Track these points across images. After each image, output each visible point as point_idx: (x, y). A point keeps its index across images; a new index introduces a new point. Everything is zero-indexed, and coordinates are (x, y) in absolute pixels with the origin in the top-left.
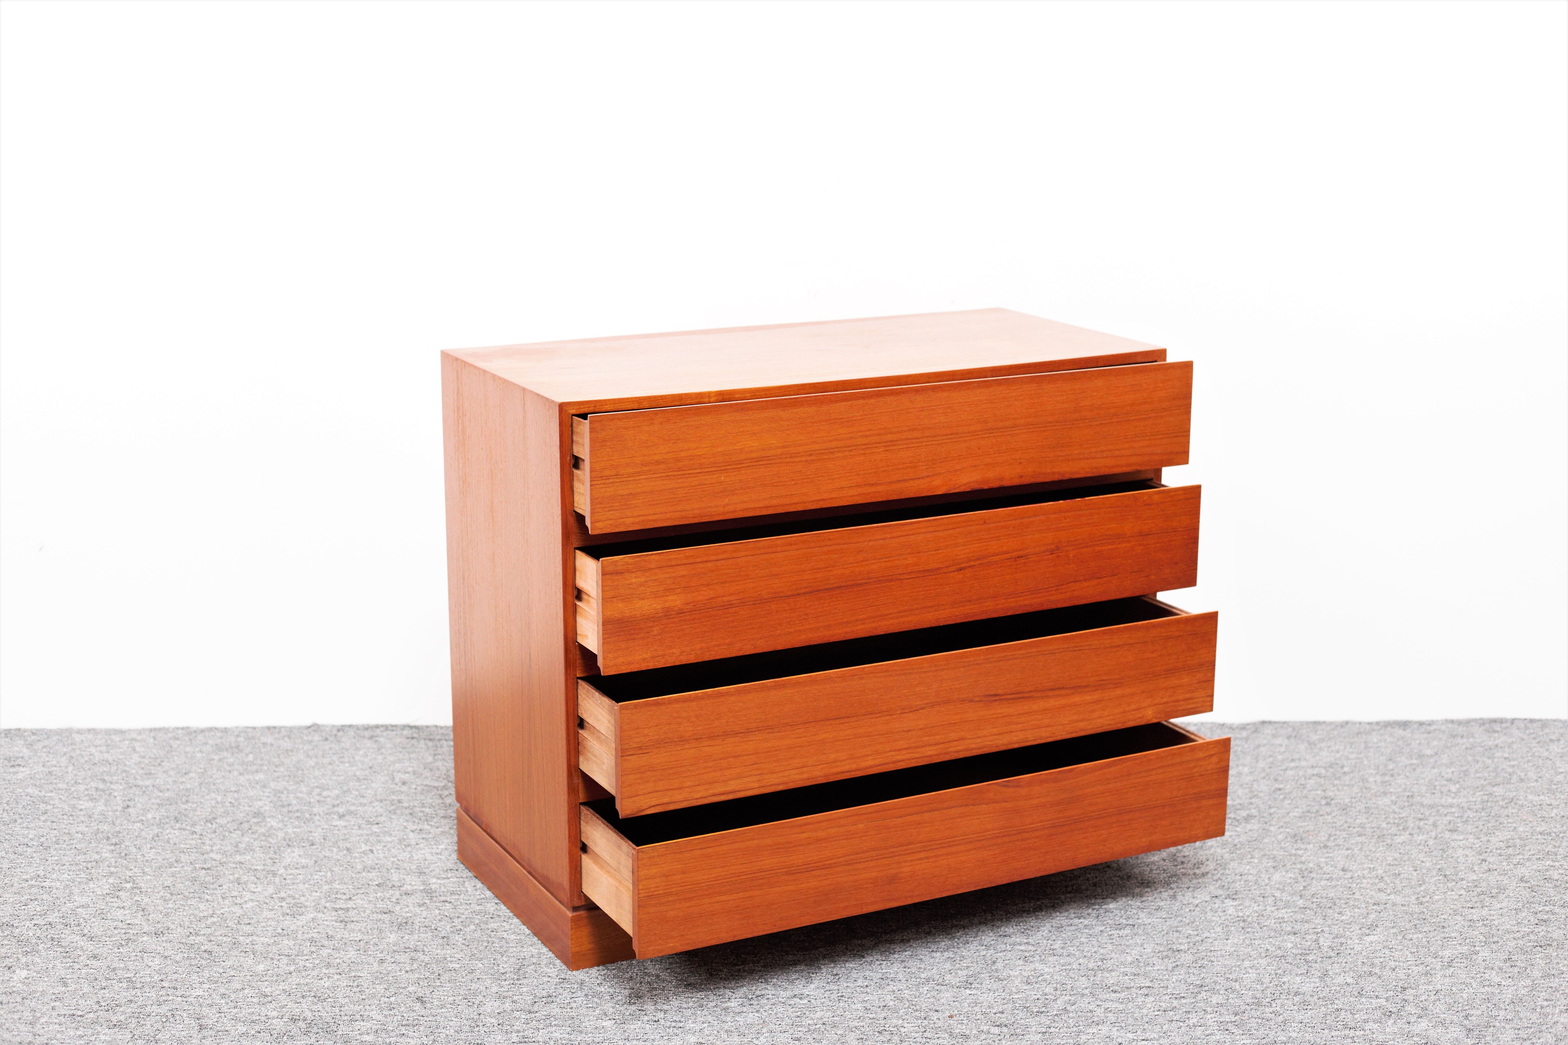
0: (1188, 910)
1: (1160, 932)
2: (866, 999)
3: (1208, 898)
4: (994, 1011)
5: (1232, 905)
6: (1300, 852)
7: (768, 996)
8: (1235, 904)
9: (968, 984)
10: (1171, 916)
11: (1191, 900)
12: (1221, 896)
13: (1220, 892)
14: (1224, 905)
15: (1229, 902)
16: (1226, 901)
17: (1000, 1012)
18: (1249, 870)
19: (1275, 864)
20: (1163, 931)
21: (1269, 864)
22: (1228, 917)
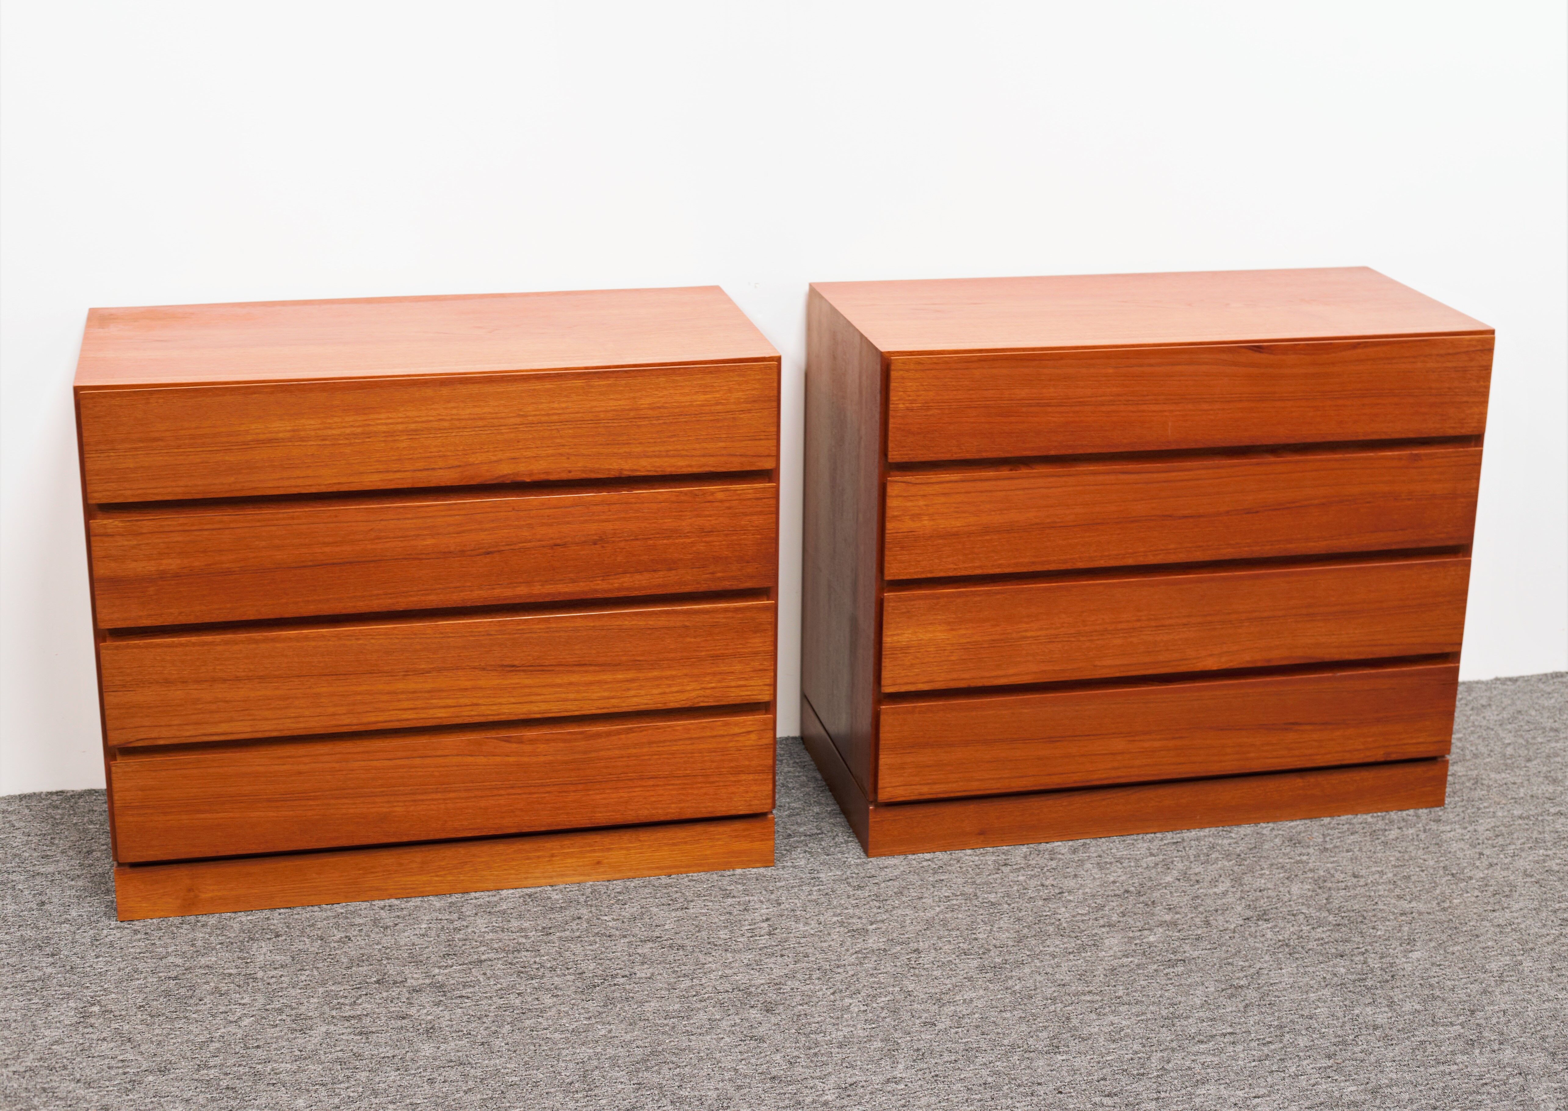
0: (1227, 937)
1: (1213, 966)
2: (962, 1076)
3: (1241, 922)
4: (1096, 1078)
5: (1268, 928)
6: (1305, 858)
7: (861, 1084)
8: (1269, 926)
9: (1055, 1049)
10: (1214, 945)
11: (1226, 925)
12: (1252, 917)
13: (1249, 913)
14: (1260, 928)
15: (1264, 925)
16: (1260, 923)
17: (1102, 1079)
18: (1265, 884)
19: (1287, 875)
20: (1215, 964)
21: (1281, 875)
22: (1270, 942)
